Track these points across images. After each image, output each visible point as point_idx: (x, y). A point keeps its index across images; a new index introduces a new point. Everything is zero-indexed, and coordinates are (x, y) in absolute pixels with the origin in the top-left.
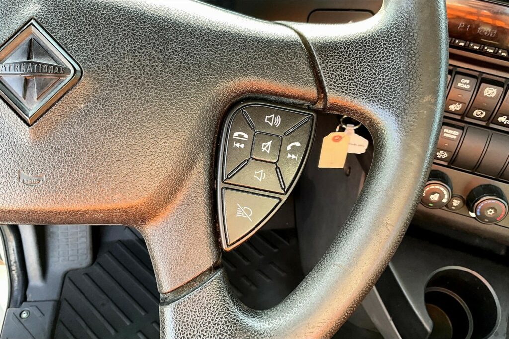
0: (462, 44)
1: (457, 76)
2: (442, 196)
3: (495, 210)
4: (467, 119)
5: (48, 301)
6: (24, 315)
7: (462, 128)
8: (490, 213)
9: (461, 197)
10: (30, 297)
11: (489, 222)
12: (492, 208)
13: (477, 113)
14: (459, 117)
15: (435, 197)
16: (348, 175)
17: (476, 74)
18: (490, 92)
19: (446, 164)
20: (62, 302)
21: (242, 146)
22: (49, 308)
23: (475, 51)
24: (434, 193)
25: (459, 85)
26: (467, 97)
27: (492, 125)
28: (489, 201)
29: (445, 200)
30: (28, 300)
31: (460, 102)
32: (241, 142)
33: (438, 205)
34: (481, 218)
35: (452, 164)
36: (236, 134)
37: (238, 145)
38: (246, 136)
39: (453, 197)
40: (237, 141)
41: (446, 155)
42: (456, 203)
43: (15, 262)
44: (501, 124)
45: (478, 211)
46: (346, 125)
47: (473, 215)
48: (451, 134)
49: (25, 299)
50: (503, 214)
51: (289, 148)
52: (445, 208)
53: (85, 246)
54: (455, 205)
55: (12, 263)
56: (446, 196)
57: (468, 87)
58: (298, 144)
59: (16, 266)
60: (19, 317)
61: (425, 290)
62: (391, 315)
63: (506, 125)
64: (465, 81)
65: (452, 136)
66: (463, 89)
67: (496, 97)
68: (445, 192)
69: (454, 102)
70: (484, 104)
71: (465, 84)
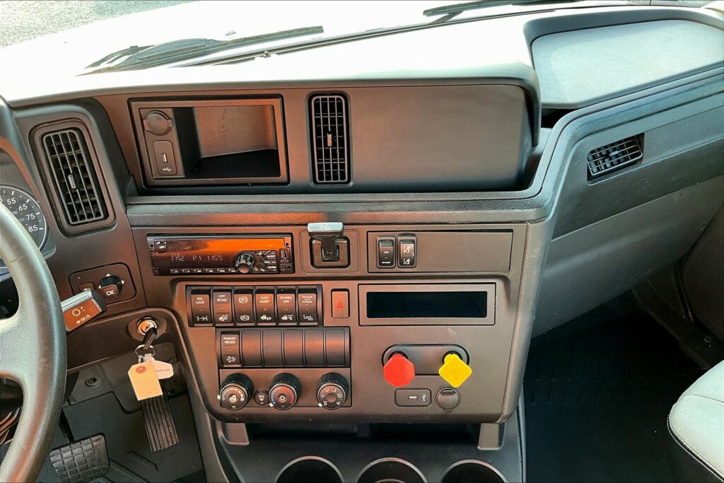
0: (199, 271)
1: (215, 294)
2: (238, 397)
3: (285, 395)
4: (237, 324)
7: (237, 333)
8: (282, 400)
9: (264, 391)
11: (285, 407)
12: (282, 394)
13: (242, 318)
14: (231, 325)
15: (233, 399)
17: (229, 288)
18: (243, 299)
19: (240, 366)
23: (211, 274)
24: (231, 395)
25: (218, 300)
26: (228, 308)
27: (259, 324)
28: (278, 389)
29: (243, 399)
31: (225, 314)
33: (239, 405)
34: (278, 405)
35: (244, 365)
41: (234, 360)
42: (262, 397)
44: (265, 321)
45: (273, 400)
46: (144, 356)
47: (271, 405)
48: (230, 340)
50: (293, 396)
54: (261, 399)
56: (242, 395)
57: (225, 300)
63: (269, 321)
64: (222, 296)
65: (231, 342)
66: (223, 303)
67: (249, 303)
68: (240, 392)
69: (222, 314)
70: (244, 310)
71: (222, 298)
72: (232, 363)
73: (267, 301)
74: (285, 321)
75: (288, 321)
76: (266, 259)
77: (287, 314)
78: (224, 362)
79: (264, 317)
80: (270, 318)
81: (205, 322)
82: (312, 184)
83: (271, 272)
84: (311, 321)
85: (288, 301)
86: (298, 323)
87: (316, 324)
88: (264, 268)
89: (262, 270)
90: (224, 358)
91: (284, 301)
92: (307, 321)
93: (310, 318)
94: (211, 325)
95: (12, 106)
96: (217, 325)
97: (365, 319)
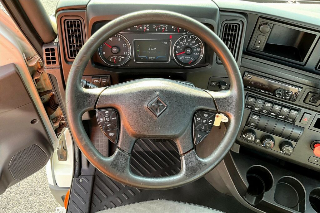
1: (258, 99)
2: (252, 139)
3: (270, 144)
4: (261, 113)
5: (91, 175)
6: (81, 181)
7: (259, 116)
8: (268, 145)
9: (259, 139)
10: (82, 173)
11: (268, 148)
12: (269, 143)
13: (264, 111)
14: (258, 112)
15: (250, 139)
16: (220, 129)
17: (264, 99)
18: (268, 105)
19: (254, 127)
20: (96, 177)
21: (199, 121)
22: (91, 178)
23: (263, 92)
24: (249, 137)
25: (258, 102)
26: (261, 106)
27: (269, 115)
28: (268, 141)
29: (253, 140)
30: (81, 175)
31: (258, 108)
32: (199, 120)
33: (251, 141)
34: (265, 146)
35: (256, 127)
36: (198, 118)
37: (198, 121)
38: (200, 119)
39: (256, 139)
40: (198, 120)
41: (254, 124)
42: (258, 141)
43: (77, 158)
44: (272, 115)
47: (263, 145)
49: (80, 174)
50: (273, 145)
51: (209, 122)
52: (253, 143)
53: (105, 153)
54: (257, 142)
55: (76, 158)
56: (253, 139)
57: (261, 103)
58: (211, 121)
59: (78, 160)
60: (78, 181)
61: (247, 175)
62: (234, 183)
63: (274, 116)
64: (260, 101)
65: (256, 118)
66: (259, 103)
67: (270, 107)
68: (253, 137)
69: (257, 107)
70: (266, 109)
71: (260, 102)
72: (252, 126)
73: (278, 109)
74: (280, 118)
75: (282, 118)
76: (287, 94)
77: (282, 116)
78: (249, 124)
79: (273, 114)
80: (275, 115)
81: (249, 108)
82: (314, 70)
83: (286, 99)
84: (290, 121)
85: (286, 111)
86: (285, 120)
87: (292, 122)
88: (284, 97)
89: (283, 97)
90: (250, 123)
91: (284, 111)
92: (289, 120)
93: (291, 120)
94: (250, 109)
95: (221, 9)
96: (252, 110)
97: (312, 127)
